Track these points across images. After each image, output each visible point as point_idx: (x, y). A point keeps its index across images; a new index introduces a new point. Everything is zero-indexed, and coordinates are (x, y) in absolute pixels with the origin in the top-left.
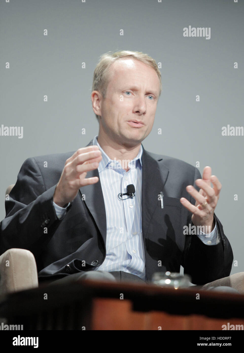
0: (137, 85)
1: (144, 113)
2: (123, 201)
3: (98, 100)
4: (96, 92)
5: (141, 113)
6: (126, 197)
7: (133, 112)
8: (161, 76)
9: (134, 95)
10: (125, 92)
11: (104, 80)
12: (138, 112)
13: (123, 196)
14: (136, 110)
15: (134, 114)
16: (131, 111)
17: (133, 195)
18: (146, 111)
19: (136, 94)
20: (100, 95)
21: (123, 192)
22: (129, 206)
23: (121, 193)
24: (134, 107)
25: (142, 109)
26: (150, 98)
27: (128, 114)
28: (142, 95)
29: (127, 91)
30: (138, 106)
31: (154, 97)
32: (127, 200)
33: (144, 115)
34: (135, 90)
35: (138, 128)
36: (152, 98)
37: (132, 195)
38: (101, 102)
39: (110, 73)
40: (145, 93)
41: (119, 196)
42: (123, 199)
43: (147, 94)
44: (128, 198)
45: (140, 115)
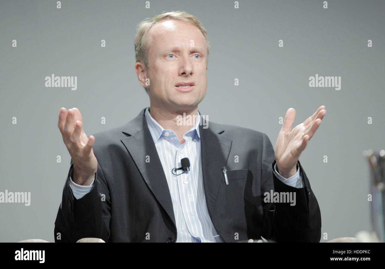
0: (178, 45)
1: (191, 74)
2: (178, 176)
3: (143, 71)
4: (139, 63)
5: (187, 74)
6: (180, 172)
7: (179, 75)
8: (206, 33)
9: (177, 57)
10: (167, 55)
11: (144, 48)
12: (184, 73)
13: (177, 171)
14: (182, 72)
15: (180, 77)
16: (177, 74)
17: (188, 170)
18: (192, 71)
19: (179, 55)
20: (143, 65)
21: (177, 167)
22: (183, 182)
23: (175, 167)
24: (179, 70)
25: (188, 69)
26: (197, 57)
27: (174, 78)
28: (186, 54)
29: (169, 54)
30: (183, 67)
31: (201, 55)
32: (181, 175)
33: (192, 75)
34: (177, 51)
35: (188, 92)
36: (198, 57)
37: (186, 170)
38: (145, 73)
39: (148, 40)
40: (189, 53)
41: (174, 171)
42: (177, 174)
43: (192, 52)
44: (183, 173)
45: (187, 76)
